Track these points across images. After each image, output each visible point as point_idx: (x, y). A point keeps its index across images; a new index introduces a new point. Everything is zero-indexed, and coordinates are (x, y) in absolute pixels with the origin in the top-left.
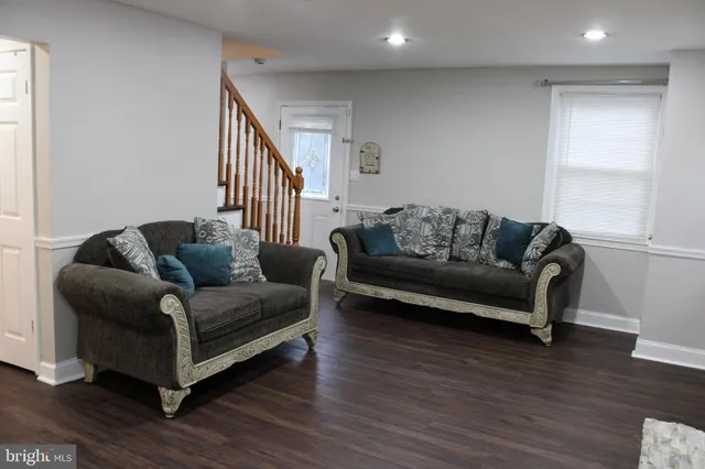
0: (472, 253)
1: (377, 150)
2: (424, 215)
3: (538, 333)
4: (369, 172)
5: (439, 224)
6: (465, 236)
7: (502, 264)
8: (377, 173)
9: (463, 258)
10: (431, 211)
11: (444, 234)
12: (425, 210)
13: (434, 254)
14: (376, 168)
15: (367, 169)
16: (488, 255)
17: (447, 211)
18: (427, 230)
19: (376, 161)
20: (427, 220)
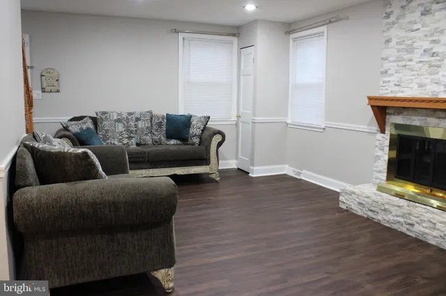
0: (148, 139)
1: (56, 74)
2: (115, 117)
3: (213, 176)
4: (51, 91)
5: (128, 123)
6: (142, 129)
7: (172, 142)
8: (58, 91)
9: (143, 143)
10: (119, 114)
11: (131, 129)
12: (115, 114)
13: (128, 143)
14: (56, 88)
15: (48, 89)
16: (160, 138)
17: (130, 114)
18: (120, 127)
19: (56, 83)
20: (119, 121)
